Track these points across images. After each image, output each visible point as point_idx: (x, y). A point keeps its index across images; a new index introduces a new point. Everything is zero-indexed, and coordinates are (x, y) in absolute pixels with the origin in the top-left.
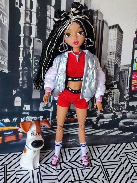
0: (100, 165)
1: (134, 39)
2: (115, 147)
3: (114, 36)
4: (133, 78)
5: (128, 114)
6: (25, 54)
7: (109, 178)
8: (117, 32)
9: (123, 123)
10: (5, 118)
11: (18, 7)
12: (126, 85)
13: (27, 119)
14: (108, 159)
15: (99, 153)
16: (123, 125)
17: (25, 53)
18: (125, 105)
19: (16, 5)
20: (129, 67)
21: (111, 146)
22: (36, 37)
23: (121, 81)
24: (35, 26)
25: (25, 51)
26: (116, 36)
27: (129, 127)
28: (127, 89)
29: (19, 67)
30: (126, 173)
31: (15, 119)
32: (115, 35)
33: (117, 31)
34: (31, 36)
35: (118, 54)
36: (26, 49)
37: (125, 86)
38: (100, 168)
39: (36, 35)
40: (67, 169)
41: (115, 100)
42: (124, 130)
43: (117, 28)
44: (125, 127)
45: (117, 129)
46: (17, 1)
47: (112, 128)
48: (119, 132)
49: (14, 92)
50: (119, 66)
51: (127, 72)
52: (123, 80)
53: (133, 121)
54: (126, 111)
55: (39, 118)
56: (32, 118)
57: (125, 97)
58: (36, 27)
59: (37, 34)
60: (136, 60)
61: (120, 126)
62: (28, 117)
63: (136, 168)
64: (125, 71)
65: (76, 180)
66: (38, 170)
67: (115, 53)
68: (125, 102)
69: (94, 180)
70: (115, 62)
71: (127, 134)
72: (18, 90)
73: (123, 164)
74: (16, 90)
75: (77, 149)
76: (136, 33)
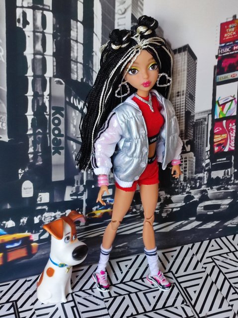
0: (174, 282)
1: (215, 67)
2: (192, 248)
3: (183, 65)
4: (215, 131)
5: (211, 192)
6: (36, 107)
7: (193, 303)
8: (186, 59)
9: (203, 208)
10: (7, 220)
11: (21, 26)
12: (205, 145)
13: (45, 218)
14: (185, 270)
15: (169, 262)
16: (203, 211)
18: (205, 178)
19: (17, 23)
20: (209, 115)
21: (186, 247)
23: (197, 139)
24: (52, 57)
26: (186, 64)
27: (212, 213)
28: (207, 152)
30: (218, 290)
31: (24, 220)
32: (183, 62)
33: (186, 56)
35: (190, 94)
37: (203, 146)
38: (175, 287)
40: (120, 295)
41: (189, 170)
42: (204, 219)
43: (186, 52)
44: (207, 214)
45: (194, 218)
46: (20, 16)
47: (186, 219)
48: (197, 223)
50: (192, 114)
51: (206, 123)
52: (200, 136)
53: (219, 202)
54: (207, 187)
55: (64, 213)
56: (53, 214)
57: (204, 164)
58: (53, 59)
60: (219, 101)
61: (198, 213)
62: (46, 214)
63: (232, 281)
64: (202, 122)
65: (140, 312)
66: (73, 302)
67: (185, 92)
68: (204, 173)
69: (168, 309)
70: (185, 108)
71: (210, 225)
72: (27, 169)
73: (210, 276)
74: (24, 169)
75: (131, 259)
76: (217, 57)
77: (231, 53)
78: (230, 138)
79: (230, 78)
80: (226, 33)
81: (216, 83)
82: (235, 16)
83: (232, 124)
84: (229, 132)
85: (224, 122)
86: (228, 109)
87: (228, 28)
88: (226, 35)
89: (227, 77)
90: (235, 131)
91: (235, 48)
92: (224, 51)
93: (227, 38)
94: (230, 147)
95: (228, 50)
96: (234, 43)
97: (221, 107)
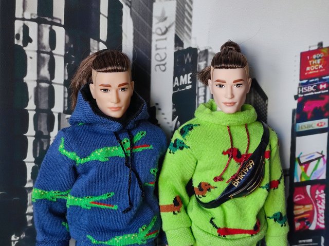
1: (294, 112)
6: (38, 151)
8: (253, 98)
11: (21, 44)
17: (38, 148)
19: (16, 40)
20: (285, 176)
22: (66, 112)
24: (63, 87)
25: (38, 144)
29: (25, 182)
33: (253, 95)
34: (52, 110)
36: (43, 140)
39: (64, 107)
46: (19, 31)
49: (14, 241)
58: (64, 89)
59: (66, 105)
60: (301, 159)
72: (23, 236)
74: (19, 235)
76: (296, 97)
77: (316, 93)
78: (318, 211)
79: (316, 127)
80: (309, 65)
81: (295, 134)
82: (321, 44)
83: (320, 191)
84: (316, 202)
85: (308, 187)
86: (314, 170)
87: (311, 59)
88: (308, 69)
89: (311, 126)
90: (324, 201)
91: (321, 87)
92: (307, 90)
93: (311, 73)
94: (318, 224)
95: (312, 88)
96: (321, 80)
97: (303, 167)
